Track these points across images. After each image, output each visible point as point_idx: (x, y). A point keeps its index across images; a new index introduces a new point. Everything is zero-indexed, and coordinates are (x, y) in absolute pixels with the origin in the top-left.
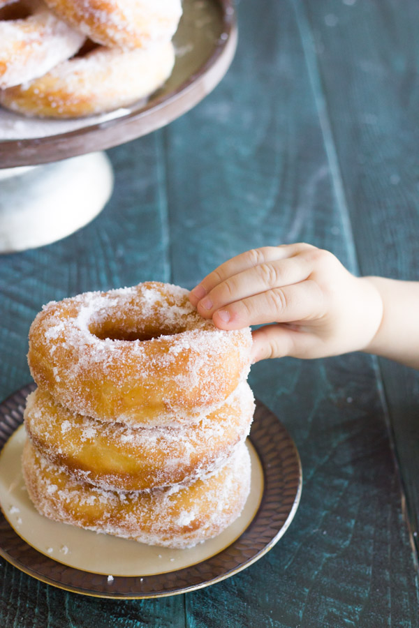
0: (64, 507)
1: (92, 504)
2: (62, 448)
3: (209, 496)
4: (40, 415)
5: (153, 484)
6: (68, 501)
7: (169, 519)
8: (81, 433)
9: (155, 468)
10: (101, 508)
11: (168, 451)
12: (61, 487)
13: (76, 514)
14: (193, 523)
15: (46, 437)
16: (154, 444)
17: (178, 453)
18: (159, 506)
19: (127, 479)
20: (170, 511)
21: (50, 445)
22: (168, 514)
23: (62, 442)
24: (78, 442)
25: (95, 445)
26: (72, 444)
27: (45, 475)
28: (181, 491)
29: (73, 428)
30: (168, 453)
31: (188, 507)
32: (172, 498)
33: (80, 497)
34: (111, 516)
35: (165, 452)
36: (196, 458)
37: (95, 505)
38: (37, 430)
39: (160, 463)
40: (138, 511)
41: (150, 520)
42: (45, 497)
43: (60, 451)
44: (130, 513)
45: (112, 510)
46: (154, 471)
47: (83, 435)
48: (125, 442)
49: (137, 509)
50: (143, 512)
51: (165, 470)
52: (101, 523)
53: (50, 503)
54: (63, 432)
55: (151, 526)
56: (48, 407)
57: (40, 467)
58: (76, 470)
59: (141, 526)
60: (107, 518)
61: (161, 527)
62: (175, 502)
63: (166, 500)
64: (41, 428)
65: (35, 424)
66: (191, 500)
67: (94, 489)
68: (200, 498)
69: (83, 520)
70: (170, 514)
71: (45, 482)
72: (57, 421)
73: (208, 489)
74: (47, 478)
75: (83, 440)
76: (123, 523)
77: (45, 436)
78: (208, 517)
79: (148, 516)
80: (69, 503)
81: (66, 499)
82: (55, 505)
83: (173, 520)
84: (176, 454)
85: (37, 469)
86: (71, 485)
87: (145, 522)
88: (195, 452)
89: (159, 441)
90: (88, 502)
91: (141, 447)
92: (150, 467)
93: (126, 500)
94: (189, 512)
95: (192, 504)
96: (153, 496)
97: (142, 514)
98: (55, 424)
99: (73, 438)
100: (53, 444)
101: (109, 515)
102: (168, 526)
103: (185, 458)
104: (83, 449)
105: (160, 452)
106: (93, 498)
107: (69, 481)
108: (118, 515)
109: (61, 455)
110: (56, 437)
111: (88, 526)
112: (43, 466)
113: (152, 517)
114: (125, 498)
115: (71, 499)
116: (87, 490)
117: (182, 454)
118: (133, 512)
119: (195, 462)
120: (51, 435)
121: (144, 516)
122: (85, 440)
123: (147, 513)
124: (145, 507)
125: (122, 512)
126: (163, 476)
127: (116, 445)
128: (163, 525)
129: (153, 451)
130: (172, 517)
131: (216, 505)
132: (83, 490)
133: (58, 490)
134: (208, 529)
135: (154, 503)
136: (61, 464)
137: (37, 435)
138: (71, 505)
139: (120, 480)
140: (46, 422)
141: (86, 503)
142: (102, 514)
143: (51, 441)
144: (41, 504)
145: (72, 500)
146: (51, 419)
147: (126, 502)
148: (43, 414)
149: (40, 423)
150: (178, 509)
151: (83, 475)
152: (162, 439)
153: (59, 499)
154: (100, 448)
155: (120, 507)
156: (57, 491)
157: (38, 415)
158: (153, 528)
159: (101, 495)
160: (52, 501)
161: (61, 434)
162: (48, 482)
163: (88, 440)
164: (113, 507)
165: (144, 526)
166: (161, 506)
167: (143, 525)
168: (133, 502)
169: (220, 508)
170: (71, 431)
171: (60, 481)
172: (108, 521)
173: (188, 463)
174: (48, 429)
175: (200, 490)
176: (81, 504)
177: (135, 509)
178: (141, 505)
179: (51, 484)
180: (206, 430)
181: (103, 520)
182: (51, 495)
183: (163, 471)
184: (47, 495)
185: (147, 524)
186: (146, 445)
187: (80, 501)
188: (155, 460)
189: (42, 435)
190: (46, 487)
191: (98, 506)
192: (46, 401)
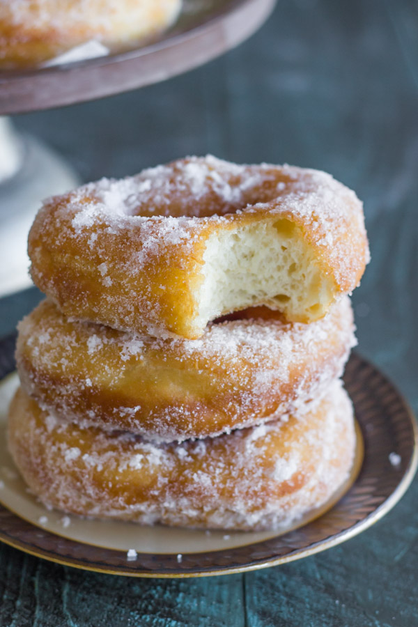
0: (94, 479)
1: (139, 466)
2: (91, 377)
3: (310, 437)
4: (49, 337)
5: (235, 417)
6: (100, 468)
7: (260, 472)
8: (120, 349)
9: (240, 388)
10: (152, 472)
11: (257, 360)
12: (84, 450)
13: (114, 486)
14: (295, 478)
15: (64, 367)
16: (234, 351)
17: (270, 362)
18: (241, 455)
19: (198, 411)
20: (259, 460)
21: (71, 377)
22: (258, 465)
23: (90, 367)
24: (118, 363)
25: (144, 364)
26: (107, 367)
27: (55, 438)
28: (269, 433)
29: (105, 346)
30: (257, 364)
31: (285, 453)
32: (258, 444)
33: (117, 460)
34: (170, 482)
35: (252, 361)
36: (296, 369)
37: (143, 468)
38: (45, 361)
39: (247, 380)
40: (211, 468)
41: (232, 478)
42: (61, 473)
43: (89, 382)
44: (200, 472)
45: (170, 473)
46: (237, 394)
47: (124, 351)
48: (191, 351)
49: (208, 465)
50: (219, 467)
51: (255, 391)
52: (156, 493)
53: (69, 478)
54: (91, 351)
55: (233, 488)
56: (59, 326)
57: (46, 430)
58: (115, 410)
59: (218, 489)
60: (165, 486)
61: (249, 487)
62: (264, 448)
63: (249, 447)
64: (52, 356)
65: (42, 354)
66: (286, 444)
67: (137, 446)
68: (298, 441)
69: (126, 494)
70: (261, 465)
71: (59, 449)
72: (77, 341)
73: (307, 429)
74: (61, 442)
75: (125, 358)
76: (190, 488)
77: (60, 365)
78: (313, 469)
79: (227, 472)
80: (102, 472)
81: (96, 466)
82: (78, 480)
83: (266, 473)
84: (268, 365)
85: (42, 433)
86: (99, 446)
87: (224, 482)
88: (294, 361)
89: (240, 348)
90: (132, 464)
91: (217, 357)
92: (232, 388)
93: (188, 456)
94: (287, 459)
95: (289, 450)
96: (229, 445)
97: (218, 471)
98: (75, 344)
99: (109, 358)
100: (76, 375)
101: (166, 480)
102: (260, 484)
103: (280, 370)
104: (126, 373)
105: (245, 362)
106: (139, 457)
107: (95, 441)
108: (181, 478)
109: (90, 388)
110: (80, 362)
111: (134, 503)
112: (50, 428)
113: (234, 474)
114: (186, 453)
115: (103, 465)
116: (126, 449)
117: (275, 365)
118: (203, 470)
119: (295, 377)
120: (71, 360)
121: (220, 474)
122: (128, 358)
123: (224, 469)
124: (219, 461)
125: (186, 472)
126: (251, 401)
127: (177, 359)
128: (252, 484)
129: (234, 361)
130: (264, 470)
131: (320, 451)
132: (121, 449)
133: (83, 454)
134: (312, 490)
135: (233, 454)
136: (89, 407)
137: (46, 369)
138: (106, 474)
139: (187, 413)
140: (59, 346)
141: (128, 466)
142: (155, 481)
143: (71, 372)
144: (54, 485)
145: (106, 466)
146: (68, 339)
147: (190, 459)
148: (52, 336)
149: (48, 349)
150: (271, 456)
151: (128, 415)
152: (244, 345)
153: (85, 468)
154: (152, 368)
155: (181, 467)
156: (80, 457)
157: (44, 338)
158: (236, 490)
159: (148, 453)
160: (73, 474)
161: (87, 356)
162: (64, 446)
163: (133, 358)
164: (171, 469)
165: (224, 489)
166: (244, 457)
167: (221, 486)
168: (199, 458)
169: (327, 454)
170: (104, 349)
171: (82, 442)
172: (167, 489)
173: (285, 377)
174: (64, 354)
175: (296, 430)
176: (120, 470)
177: (204, 465)
178: (213, 460)
179: (69, 448)
180: (302, 331)
181: (158, 489)
182: (70, 464)
183: (251, 393)
184: (64, 467)
185: (228, 485)
186: (223, 353)
187: (118, 465)
188: (238, 375)
189: (56, 365)
190: (62, 453)
191: (147, 470)
192: (52, 320)
